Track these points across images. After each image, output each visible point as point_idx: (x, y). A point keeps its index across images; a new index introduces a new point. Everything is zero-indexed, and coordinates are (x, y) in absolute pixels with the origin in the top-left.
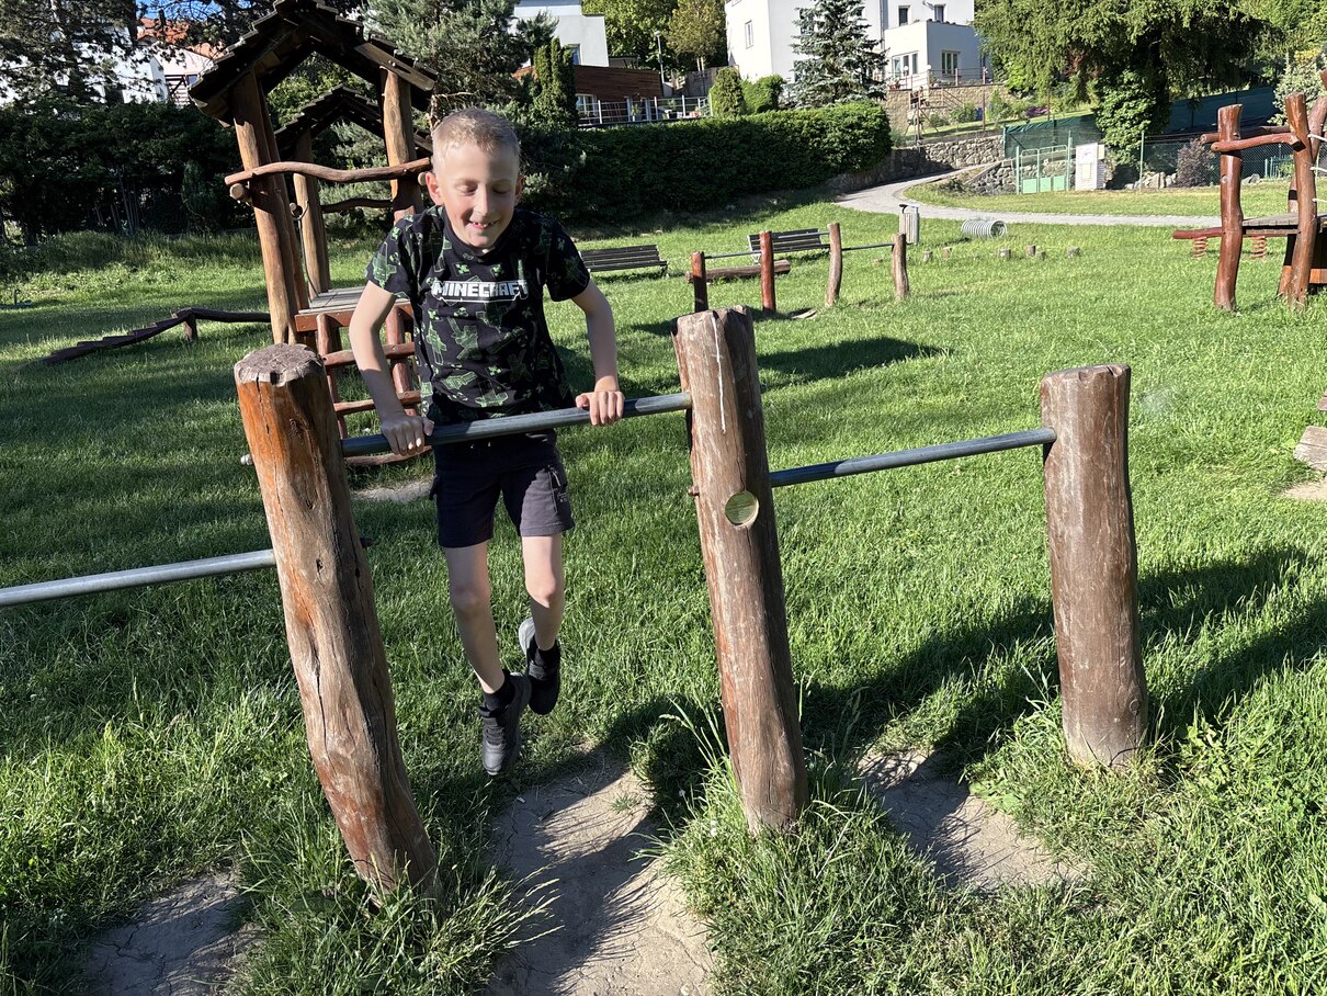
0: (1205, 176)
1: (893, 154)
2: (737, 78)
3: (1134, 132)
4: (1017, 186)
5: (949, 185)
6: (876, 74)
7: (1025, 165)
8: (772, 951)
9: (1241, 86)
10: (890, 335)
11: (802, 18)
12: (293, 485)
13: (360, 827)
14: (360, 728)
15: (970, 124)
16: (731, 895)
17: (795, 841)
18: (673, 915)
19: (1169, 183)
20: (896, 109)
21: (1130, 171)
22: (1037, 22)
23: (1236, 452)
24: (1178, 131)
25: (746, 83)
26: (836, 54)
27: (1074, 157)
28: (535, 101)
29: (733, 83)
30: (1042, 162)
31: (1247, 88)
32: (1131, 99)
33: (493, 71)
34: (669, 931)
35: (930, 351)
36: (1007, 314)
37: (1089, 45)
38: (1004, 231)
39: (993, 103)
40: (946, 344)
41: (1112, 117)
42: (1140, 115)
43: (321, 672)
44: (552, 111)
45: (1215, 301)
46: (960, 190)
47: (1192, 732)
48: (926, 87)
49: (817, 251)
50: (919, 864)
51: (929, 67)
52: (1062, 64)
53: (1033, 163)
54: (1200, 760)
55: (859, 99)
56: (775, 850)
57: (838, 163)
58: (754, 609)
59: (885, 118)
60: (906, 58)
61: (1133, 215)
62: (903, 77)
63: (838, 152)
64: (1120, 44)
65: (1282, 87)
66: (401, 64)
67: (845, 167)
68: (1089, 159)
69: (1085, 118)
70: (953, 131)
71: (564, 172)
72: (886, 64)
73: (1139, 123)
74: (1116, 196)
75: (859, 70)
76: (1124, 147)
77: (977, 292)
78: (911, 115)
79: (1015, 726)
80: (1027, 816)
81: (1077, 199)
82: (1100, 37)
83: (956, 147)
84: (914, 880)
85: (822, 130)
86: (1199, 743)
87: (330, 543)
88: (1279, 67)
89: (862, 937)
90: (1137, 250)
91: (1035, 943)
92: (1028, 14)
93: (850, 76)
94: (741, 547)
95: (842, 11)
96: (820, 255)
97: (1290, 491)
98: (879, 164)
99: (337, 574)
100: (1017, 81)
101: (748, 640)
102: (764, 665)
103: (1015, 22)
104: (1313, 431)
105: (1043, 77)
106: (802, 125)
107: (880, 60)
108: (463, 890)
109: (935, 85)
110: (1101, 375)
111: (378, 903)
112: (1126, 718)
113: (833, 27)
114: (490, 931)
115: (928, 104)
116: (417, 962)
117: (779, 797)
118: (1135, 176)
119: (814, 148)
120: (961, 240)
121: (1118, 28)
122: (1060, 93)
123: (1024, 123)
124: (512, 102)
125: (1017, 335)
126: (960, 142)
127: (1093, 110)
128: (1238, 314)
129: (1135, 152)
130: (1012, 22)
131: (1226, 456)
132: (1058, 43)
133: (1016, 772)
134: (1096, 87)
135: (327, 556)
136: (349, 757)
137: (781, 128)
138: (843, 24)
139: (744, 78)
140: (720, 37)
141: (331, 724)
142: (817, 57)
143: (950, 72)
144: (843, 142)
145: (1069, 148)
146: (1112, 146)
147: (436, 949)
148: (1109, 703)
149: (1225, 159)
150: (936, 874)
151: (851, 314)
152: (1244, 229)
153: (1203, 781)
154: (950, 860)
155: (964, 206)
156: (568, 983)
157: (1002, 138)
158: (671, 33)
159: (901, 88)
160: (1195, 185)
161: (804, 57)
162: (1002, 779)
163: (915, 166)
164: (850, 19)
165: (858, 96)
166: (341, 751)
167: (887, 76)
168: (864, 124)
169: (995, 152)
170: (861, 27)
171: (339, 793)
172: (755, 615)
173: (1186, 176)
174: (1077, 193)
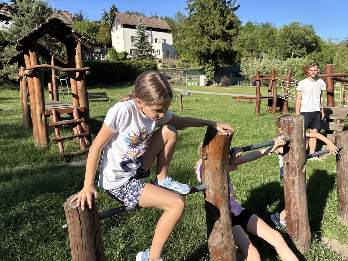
0: (227, 85)
3: (212, 73)
4: (187, 84)
5: (171, 82)
7: (188, 79)
15: (174, 68)
19: (219, 85)
20: (157, 63)
22: (191, 46)
24: (220, 74)
26: (143, 48)
27: (199, 78)
29: (115, 52)
30: (192, 78)
32: (211, 66)
37: (203, 53)
38: (191, 94)
39: (178, 64)
41: (207, 70)
45: (256, 113)
46: (174, 84)
48: (162, 58)
51: (163, 54)
52: (196, 57)
53: (190, 78)
55: (149, 60)
58: (305, 193)
59: (156, 65)
60: (157, 51)
62: (157, 55)
64: (209, 53)
65: (241, 66)
66: (83, 40)
68: (203, 79)
69: (200, 69)
70: (170, 69)
72: (154, 52)
73: (213, 71)
74: (207, 87)
75: (148, 52)
76: (210, 77)
78: (161, 64)
82: (205, 51)
83: (172, 73)
85: (141, 66)
92: (188, 44)
93: (146, 54)
94: (303, 177)
95: (144, 38)
100: (183, 59)
103: (186, 46)
106: (136, 65)
109: (165, 58)
113: (142, 42)
115: (163, 62)
117: (308, 243)
118: (212, 83)
121: (209, 50)
123: (186, 69)
127: (203, 68)
129: (212, 78)
132: (196, 52)
134: (203, 62)
136: (229, 246)
138: (144, 41)
139: (117, 51)
140: (110, 40)
143: (168, 55)
145: (198, 76)
146: (207, 76)
149: (257, 82)
155: (177, 88)
157: (182, 72)
158: (96, 38)
159: (157, 58)
160: (225, 86)
161: (134, 48)
164: (146, 40)
166: (227, 245)
168: (151, 66)
169: (181, 75)
170: (148, 42)
172: (305, 195)
173: (223, 84)
174: (200, 86)
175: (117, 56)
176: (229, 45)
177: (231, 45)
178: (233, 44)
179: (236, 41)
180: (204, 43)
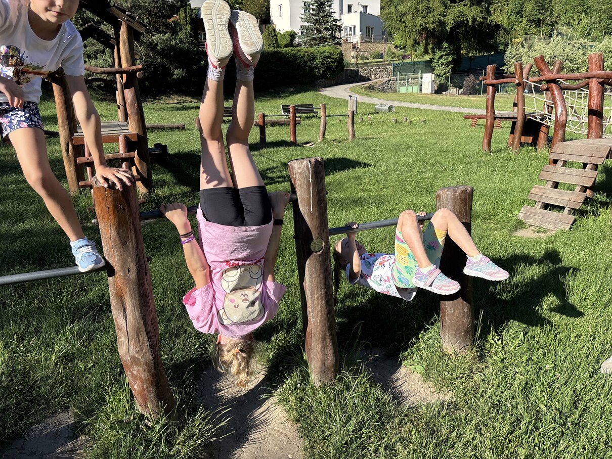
0: (474, 91)
1: (345, 71)
2: (274, 30)
3: (447, 69)
4: (398, 89)
5: (369, 87)
6: (337, 34)
7: (401, 80)
8: (328, 436)
9: (491, 52)
10: (348, 157)
11: (305, 5)
12: (119, 234)
13: (143, 389)
14: (146, 345)
15: (378, 60)
16: (308, 413)
17: (334, 389)
18: (281, 423)
19: (460, 93)
20: (345, 51)
21: (444, 86)
22: (409, 17)
23: (495, 215)
24: (464, 70)
25: (279, 33)
26: (320, 24)
27: (422, 78)
28: (179, 34)
29: (273, 33)
30: (408, 79)
31: (493, 53)
32: (446, 55)
33: (159, 18)
34: (280, 430)
35: (366, 165)
36: (397, 148)
37: (430, 30)
38: (393, 110)
39: (388, 51)
40: (372, 162)
41: (438, 62)
42: (449, 62)
43: (128, 319)
44: (188, 39)
45: (483, 148)
46: (374, 89)
47: (490, 338)
48: (359, 42)
49: (312, 114)
50: (386, 397)
51: (361, 33)
52: (418, 38)
53: (404, 79)
54: (493, 349)
55: (330, 45)
56: (325, 392)
57: (320, 74)
58: (321, 289)
59: (342, 55)
60: (351, 28)
61: (447, 106)
62: (349, 36)
63: (320, 69)
64: (442, 30)
65: (507, 54)
66: (129, 19)
67: (323, 76)
68: (428, 79)
69: (426, 62)
70: (371, 62)
71: (193, 69)
72: (342, 30)
73: (448, 66)
74: (439, 97)
75: (330, 32)
76: (442, 76)
77: (384, 138)
78: (353, 54)
79: (420, 336)
80: (427, 375)
81: (423, 97)
82: (434, 27)
83: (372, 70)
84: (384, 403)
85: (314, 58)
86: (493, 342)
87: (134, 260)
88: (506, 45)
89: (366, 429)
90: (449, 122)
91: (435, 429)
92: (404, 14)
93: (327, 34)
94: (316, 262)
95: (324, 5)
96: (313, 117)
97: (516, 233)
98: (338, 76)
99: (137, 274)
100: (398, 43)
101: (318, 302)
102: (324, 313)
103: (399, 17)
104: (526, 208)
105: (410, 42)
106: (304, 55)
107: (339, 28)
108: (188, 417)
109: (363, 41)
110: (462, 191)
111: (150, 424)
112: (466, 332)
113: (319, 11)
114: (202, 435)
115: (360, 49)
116: (170, 450)
117: (328, 369)
118: (446, 89)
119: (310, 66)
120: (375, 113)
121: (442, 24)
122: (416, 49)
123: (401, 61)
124: (168, 33)
125: (402, 159)
126: (374, 68)
127: (430, 58)
128: (492, 154)
129: (447, 78)
130: (397, 17)
131: (491, 217)
132: (418, 28)
133: (421, 356)
134: (431, 48)
135: (133, 266)
136: (140, 358)
137: (295, 56)
138: (323, 10)
139: (278, 30)
140: (267, 11)
141: (132, 344)
142: (312, 24)
143: (369, 36)
144: (323, 64)
145: (420, 74)
146: (438, 75)
147: (178, 444)
148: (460, 327)
149: (489, 88)
150: (393, 401)
151: (330, 145)
152: (495, 118)
153: (495, 358)
154: (396, 394)
155: (376, 97)
156: (237, 456)
157: (392, 68)
158: (244, 6)
159: (348, 41)
160: (471, 94)
161: (306, 24)
162: (416, 359)
163: (353, 77)
164: (327, 8)
165: (330, 44)
166: (136, 355)
167: (342, 35)
168: (333, 57)
169: (389, 74)
170: (332, 12)
171: (134, 375)
172: (321, 292)
173: (467, 90)
174: (423, 94)
175: (276, 41)
176: (484, 13)
177: (489, 13)
178: (493, 9)
179: (500, 5)
180: (434, 10)
